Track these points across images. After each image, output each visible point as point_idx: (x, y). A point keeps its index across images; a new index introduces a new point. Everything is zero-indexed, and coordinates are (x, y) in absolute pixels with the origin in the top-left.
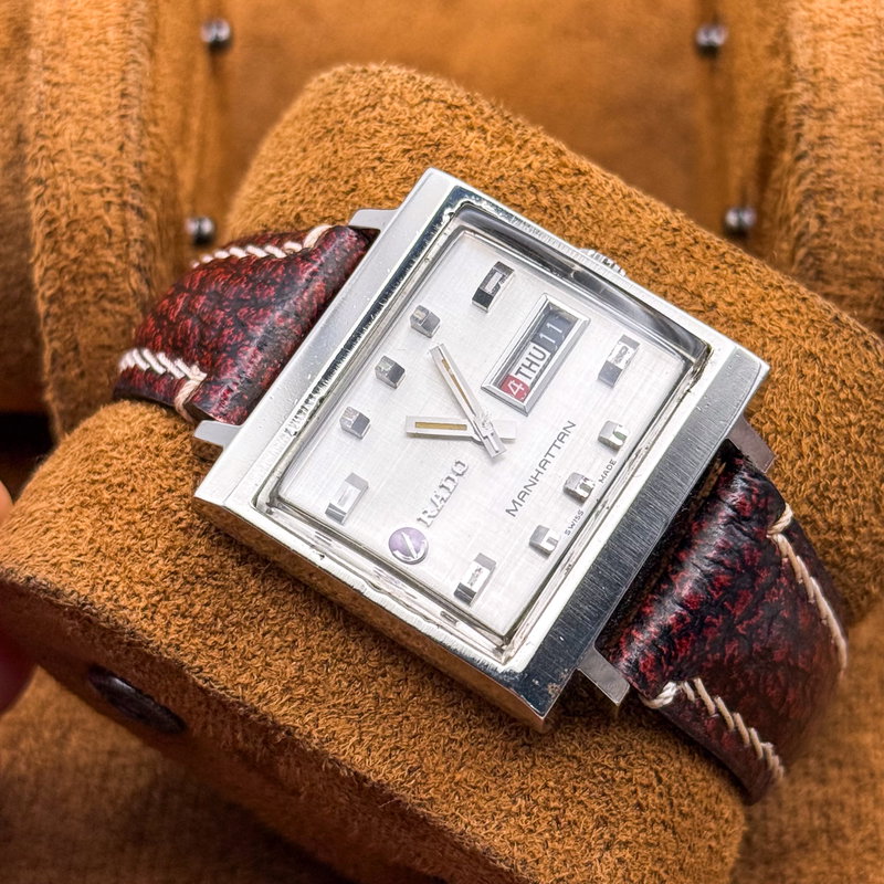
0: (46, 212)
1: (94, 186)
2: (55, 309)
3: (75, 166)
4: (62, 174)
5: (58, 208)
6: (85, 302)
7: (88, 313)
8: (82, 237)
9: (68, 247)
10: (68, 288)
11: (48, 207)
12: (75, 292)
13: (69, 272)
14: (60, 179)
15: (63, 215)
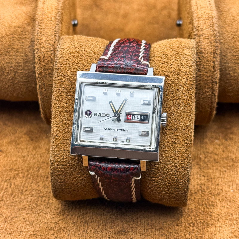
1: (49, 50)
2: (40, 76)
3: (45, 46)
4: (42, 47)
5: (41, 54)
6: (46, 75)
7: (47, 77)
8: (46, 61)
9: (43, 63)
10: (43, 72)
11: (39, 54)
12: (44, 72)
13: (43, 68)
14: (42, 48)
15: (42, 56)
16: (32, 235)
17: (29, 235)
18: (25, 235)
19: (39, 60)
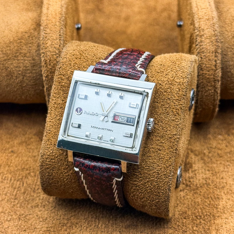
0: (45, 59)
1: (54, 54)
2: (46, 79)
3: (50, 50)
4: (48, 51)
5: (47, 58)
8: (52, 64)
9: (49, 66)
10: (49, 74)
11: (45, 58)
12: (51, 75)
13: (50, 71)
14: (47, 52)
15: (48, 60)
16: (46, 231)
17: (43, 231)
18: (39, 231)
19: (45, 63)
